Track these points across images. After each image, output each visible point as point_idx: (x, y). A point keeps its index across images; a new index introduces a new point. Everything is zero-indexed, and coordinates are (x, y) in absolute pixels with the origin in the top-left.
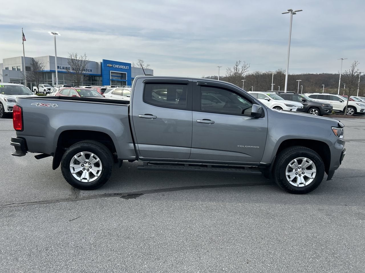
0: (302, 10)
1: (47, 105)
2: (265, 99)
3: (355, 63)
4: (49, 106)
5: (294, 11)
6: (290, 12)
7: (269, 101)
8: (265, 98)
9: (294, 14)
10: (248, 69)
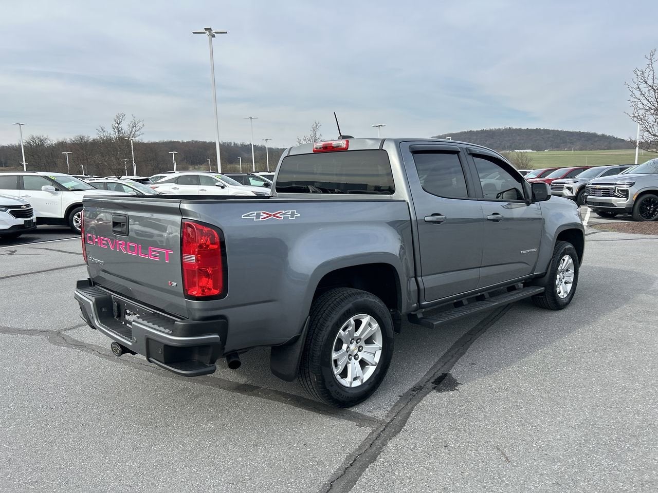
0: (226, 33)
1: (278, 215)
2: (217, 186)
3: (315, 125)
4: (282, 216)
5: (214, 32)
6: (208, 32)
7: (223, 188)
8: (217, 184)
9: (213, 36)
10: (142, 130)
